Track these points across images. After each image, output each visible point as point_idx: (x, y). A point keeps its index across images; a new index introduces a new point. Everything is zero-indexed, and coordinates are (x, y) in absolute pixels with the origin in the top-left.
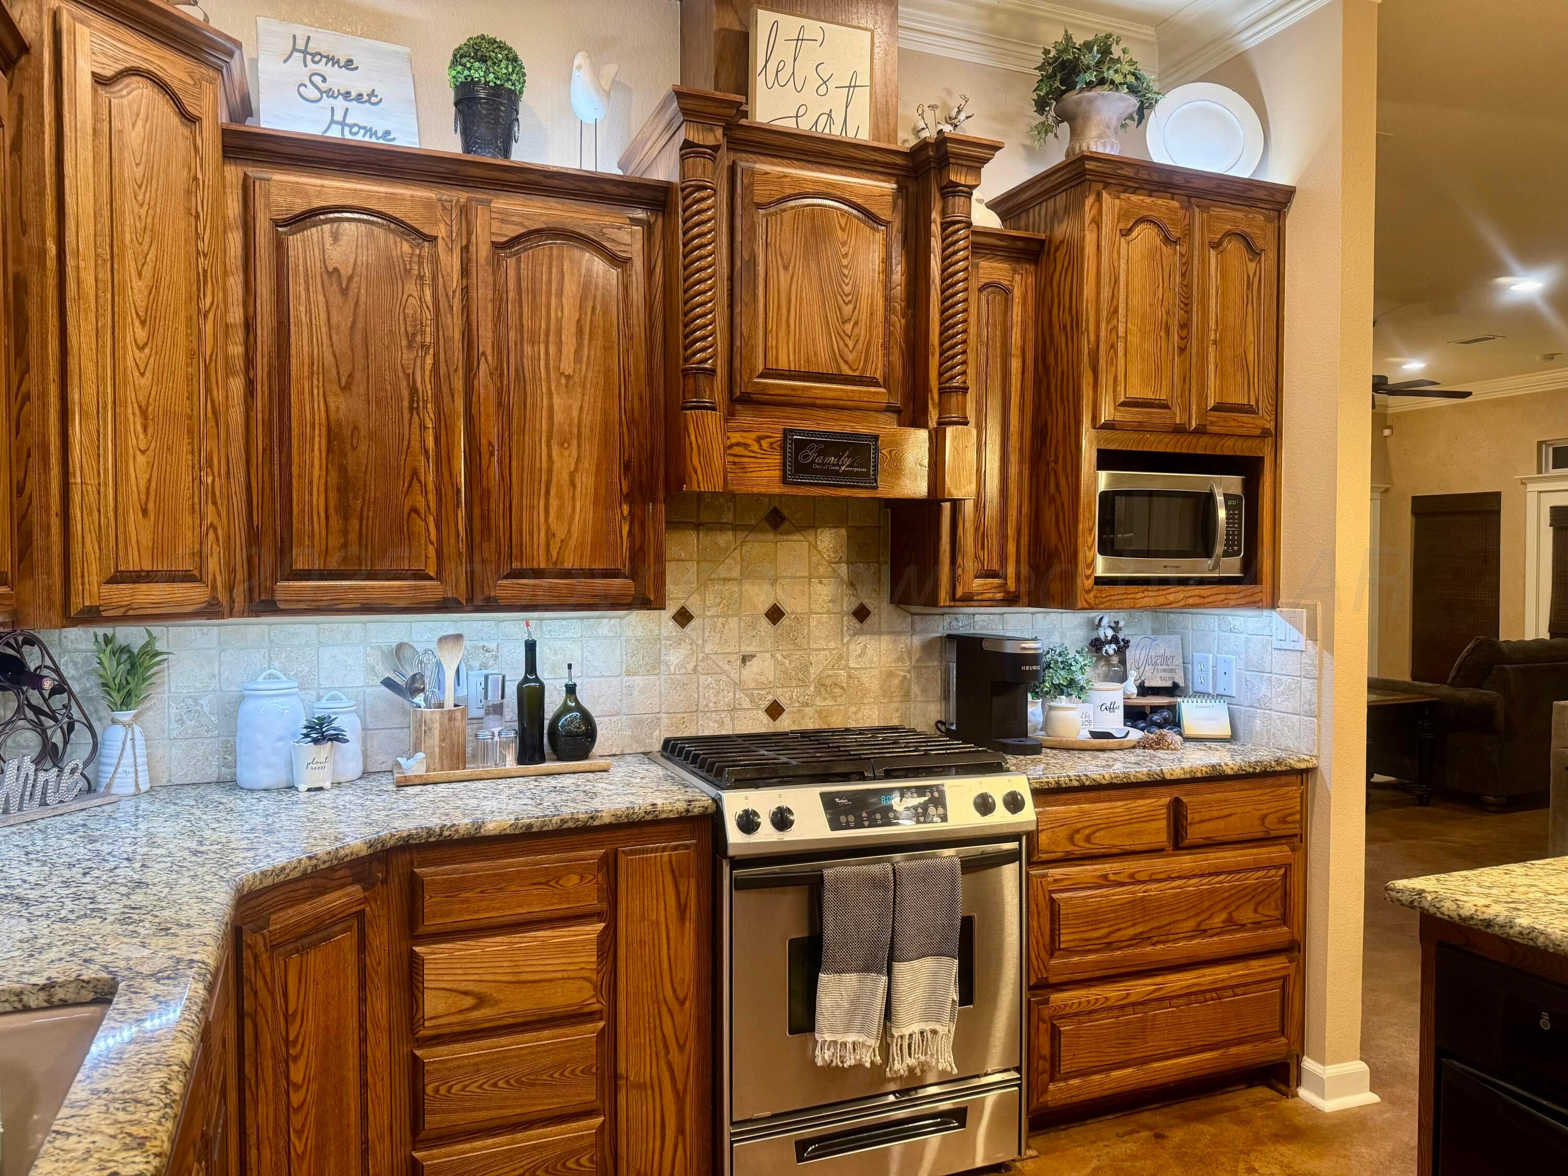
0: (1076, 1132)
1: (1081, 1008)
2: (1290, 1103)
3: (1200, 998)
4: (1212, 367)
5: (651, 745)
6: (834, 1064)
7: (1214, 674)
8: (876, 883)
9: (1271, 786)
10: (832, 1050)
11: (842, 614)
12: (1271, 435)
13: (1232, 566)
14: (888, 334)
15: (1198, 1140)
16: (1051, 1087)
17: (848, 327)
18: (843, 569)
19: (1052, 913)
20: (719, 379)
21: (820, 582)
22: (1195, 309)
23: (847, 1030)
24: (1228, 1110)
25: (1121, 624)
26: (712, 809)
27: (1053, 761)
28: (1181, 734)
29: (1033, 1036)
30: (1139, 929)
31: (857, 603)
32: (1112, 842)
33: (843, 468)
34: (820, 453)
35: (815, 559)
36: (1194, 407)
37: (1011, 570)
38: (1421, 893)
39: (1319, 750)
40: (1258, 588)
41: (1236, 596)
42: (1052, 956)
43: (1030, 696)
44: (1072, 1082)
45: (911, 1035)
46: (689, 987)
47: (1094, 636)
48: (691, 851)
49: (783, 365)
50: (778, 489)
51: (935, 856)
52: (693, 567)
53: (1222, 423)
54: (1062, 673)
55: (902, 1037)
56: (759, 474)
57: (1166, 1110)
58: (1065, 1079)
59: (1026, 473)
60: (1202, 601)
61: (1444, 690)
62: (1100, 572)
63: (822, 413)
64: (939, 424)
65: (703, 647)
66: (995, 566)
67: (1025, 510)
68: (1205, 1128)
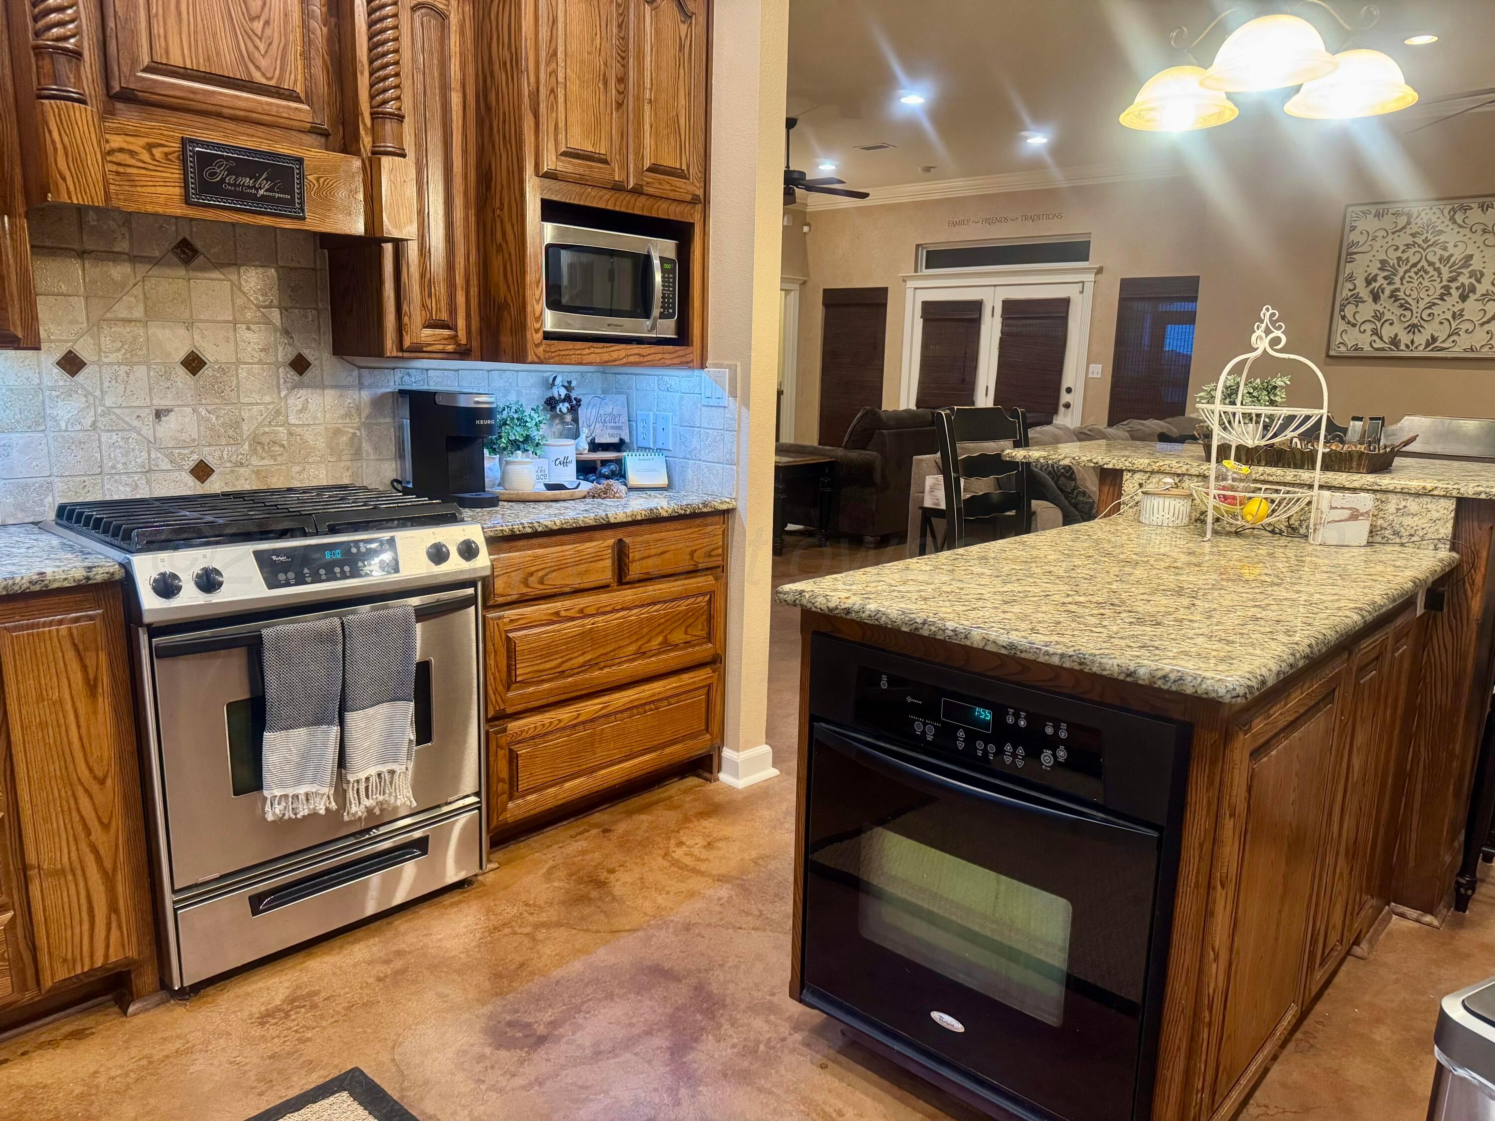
0: (535, 840)
1: (537, 732)
2: (712, 786)
3: (641, 710)
4: (647, 127)
5: (42, 514)
6: (286, 817)
7: (655, 429)
8: (322, 638)
9: (699, 526)
10: (283, 804)
11: (277, 365)
12: (700, 202)
13: (667, 328)
14: (307, 42)
15: (638, 828)
16: (510, 805)
17: (258, 26)
18: (275, 315)
19: (508, 650)
20: (87, 65)
21: (248, 329)
22: (631, 64)
23: (299, 782)
24: (665, 800)
25: (574, 384)
26: (120, 574)
27: (509, 511)
28: (626, 485)
29: (491, 763)
30: (588, 657)
31: (295, 353)
32: (563, 582)
33: (261, 192)
34: (230, 172)
35: (239, 302)
36: (631, 166)
37: (461, 323)
38: (801, 592)
39: (737, 493)
40: (689, 349)
41: (672, 356)
42: (508, 689)
43: (486, 451)
44: (529, 798)
45: (367, 779)
46: (109, 765)
47: (550, 395)
48: (98, 622)
49: (176, 59)
50: (179, 210)
51: (387, 607)
52: (80, 303)
53: (657, 185)
54: (518, 429)
55: (358, 781)
56: (153, 189)
57: (613, 809)
58: (523, 796)
59: (472, 219)
60: (642, 359)
61: (840, 452)
62: (549, 327)
63: (231, 125)
64: (374, 153)
65: (102, 399)
66: (444, 316)
67: (473, 258)
68: (644, 817)
